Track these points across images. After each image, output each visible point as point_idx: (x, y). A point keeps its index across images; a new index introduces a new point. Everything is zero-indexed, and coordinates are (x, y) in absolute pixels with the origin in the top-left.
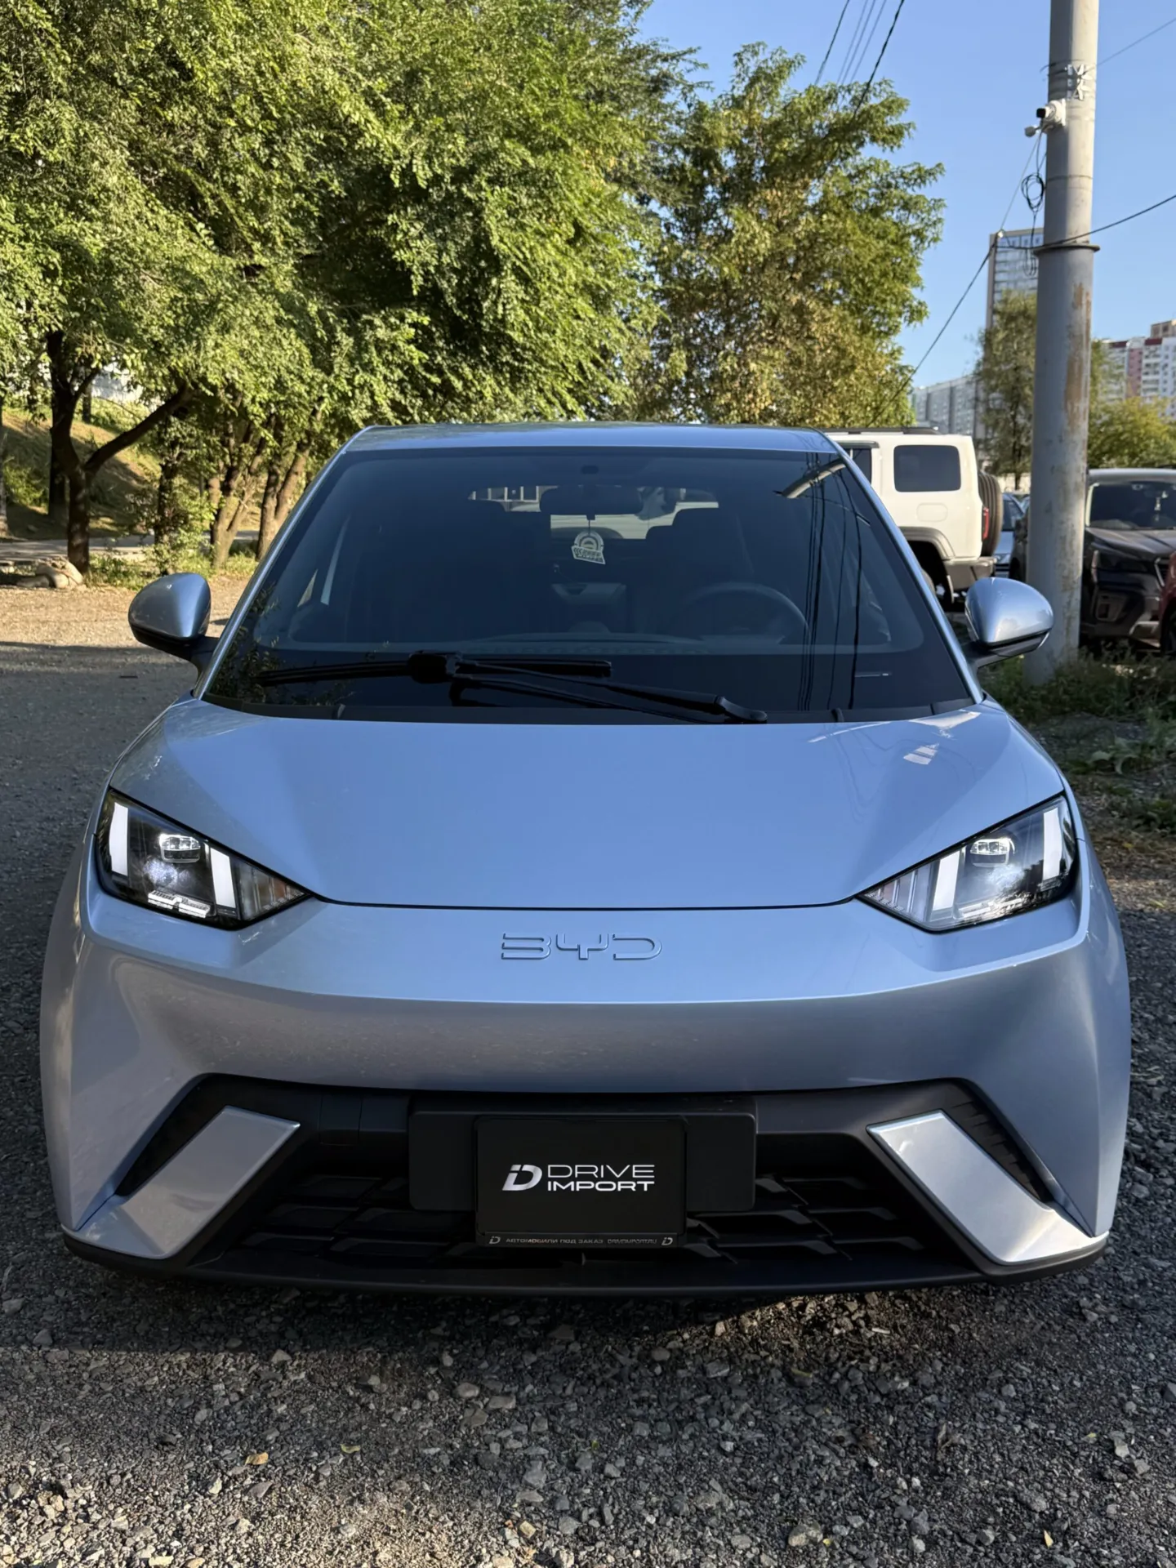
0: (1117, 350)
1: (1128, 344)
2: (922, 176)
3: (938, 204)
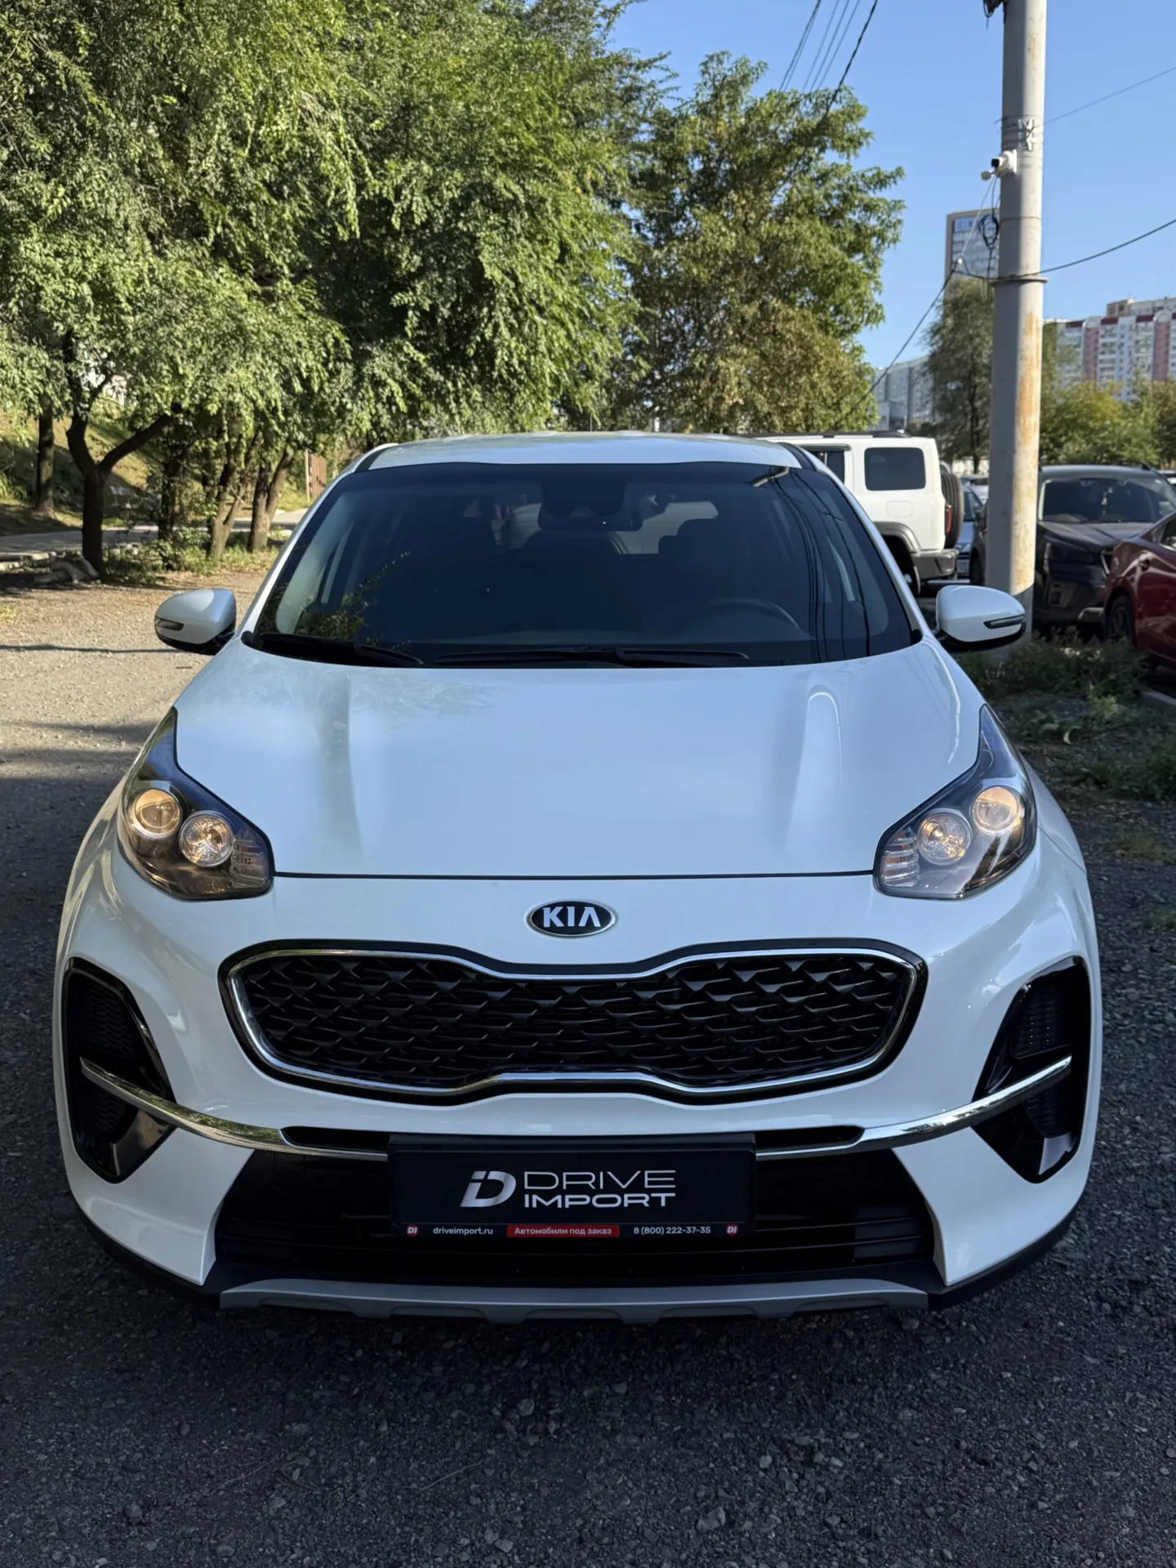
0: (1075, 329)
1: (1084, 325)
2: (881, 181)
3: (897, 205)
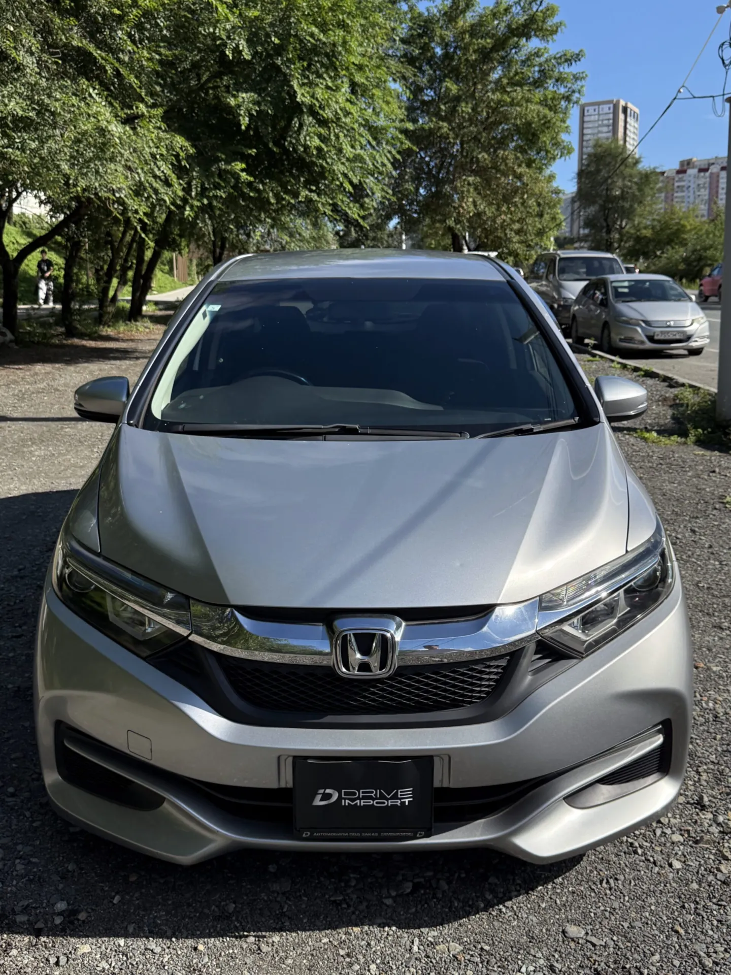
0: (660, 177)
1: (666, 173)
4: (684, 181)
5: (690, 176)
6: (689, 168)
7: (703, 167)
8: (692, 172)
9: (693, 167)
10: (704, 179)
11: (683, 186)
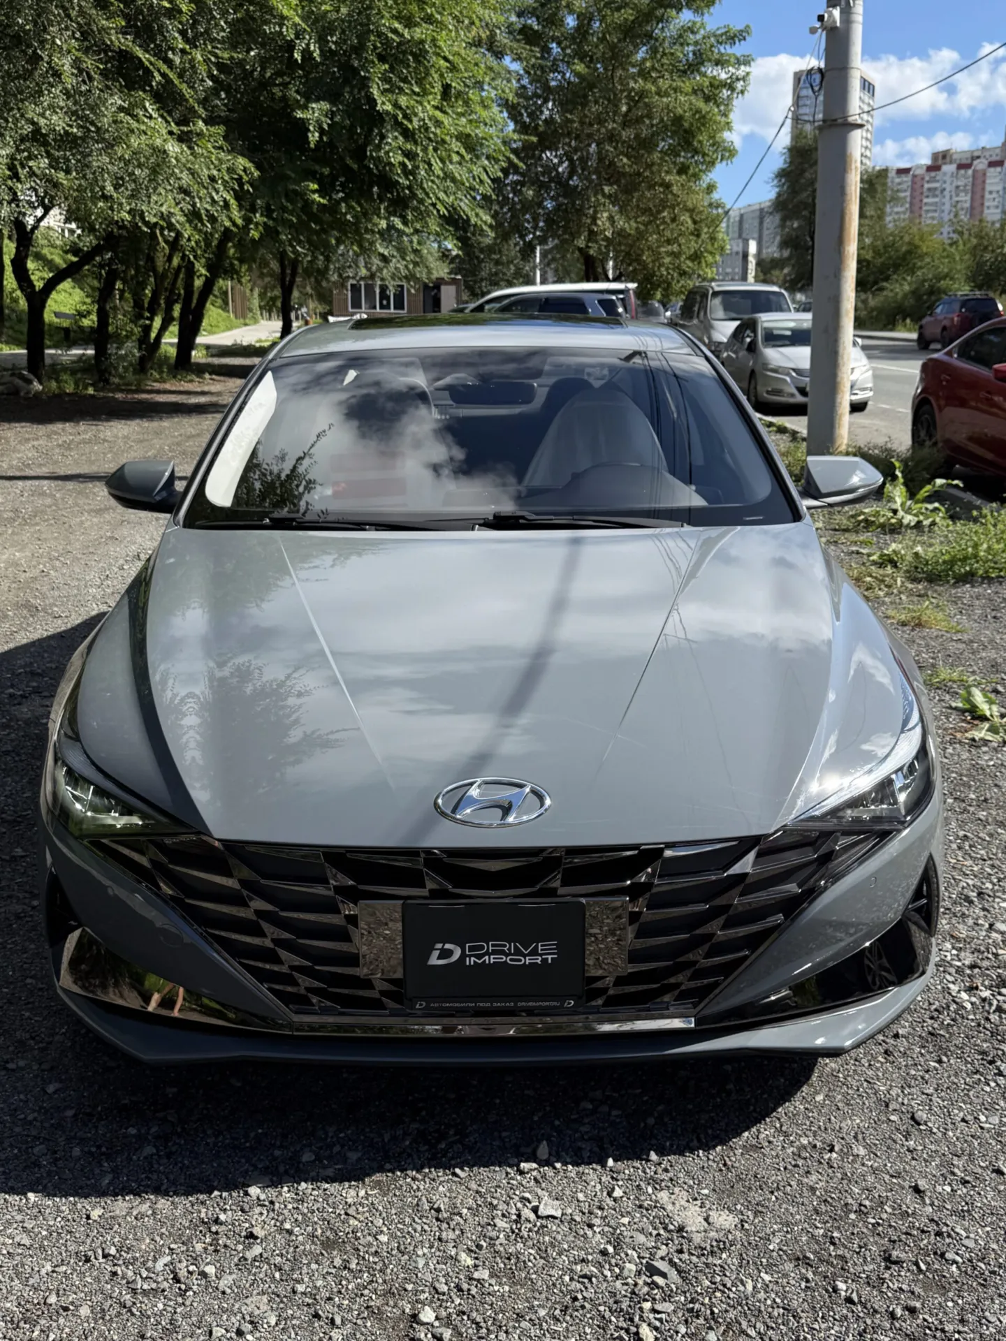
0: (904, 175)
1: (912, 171)
4: (938, 181)
5: (945, 174)
6: (945, 164)
7: (964, 162)
8: (949, 168)
9: (951, 162)
10: (966, 177)
11: (936, 189)
